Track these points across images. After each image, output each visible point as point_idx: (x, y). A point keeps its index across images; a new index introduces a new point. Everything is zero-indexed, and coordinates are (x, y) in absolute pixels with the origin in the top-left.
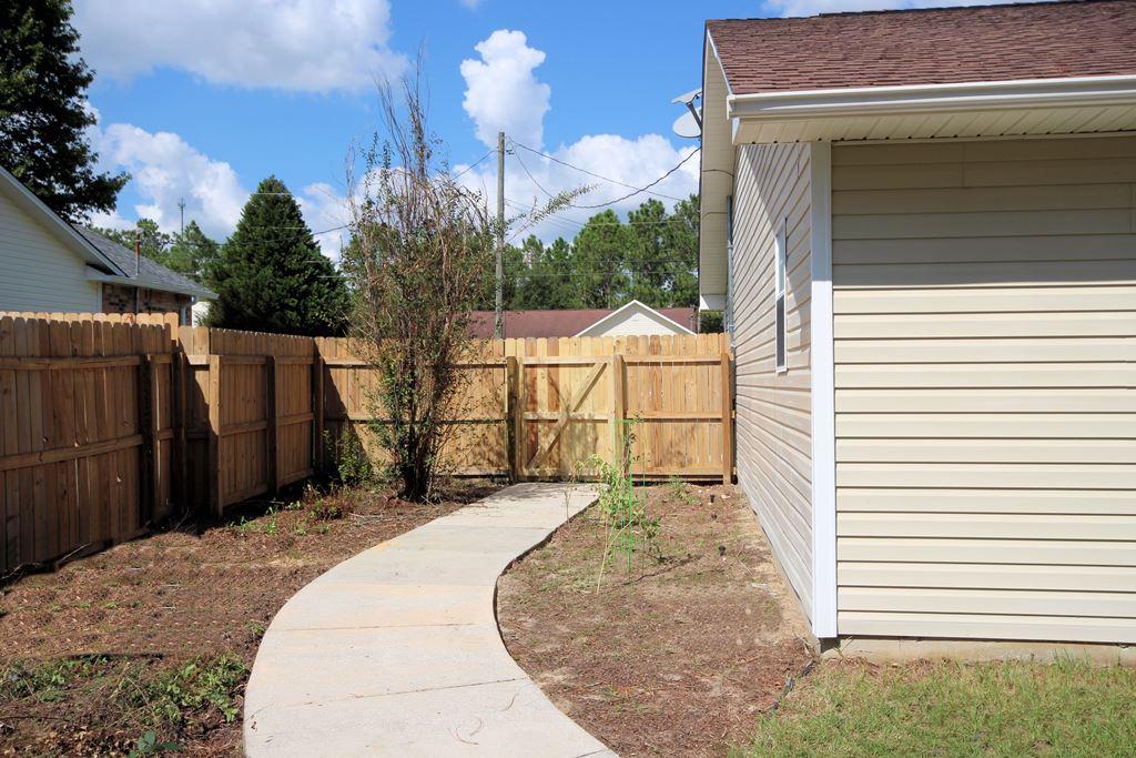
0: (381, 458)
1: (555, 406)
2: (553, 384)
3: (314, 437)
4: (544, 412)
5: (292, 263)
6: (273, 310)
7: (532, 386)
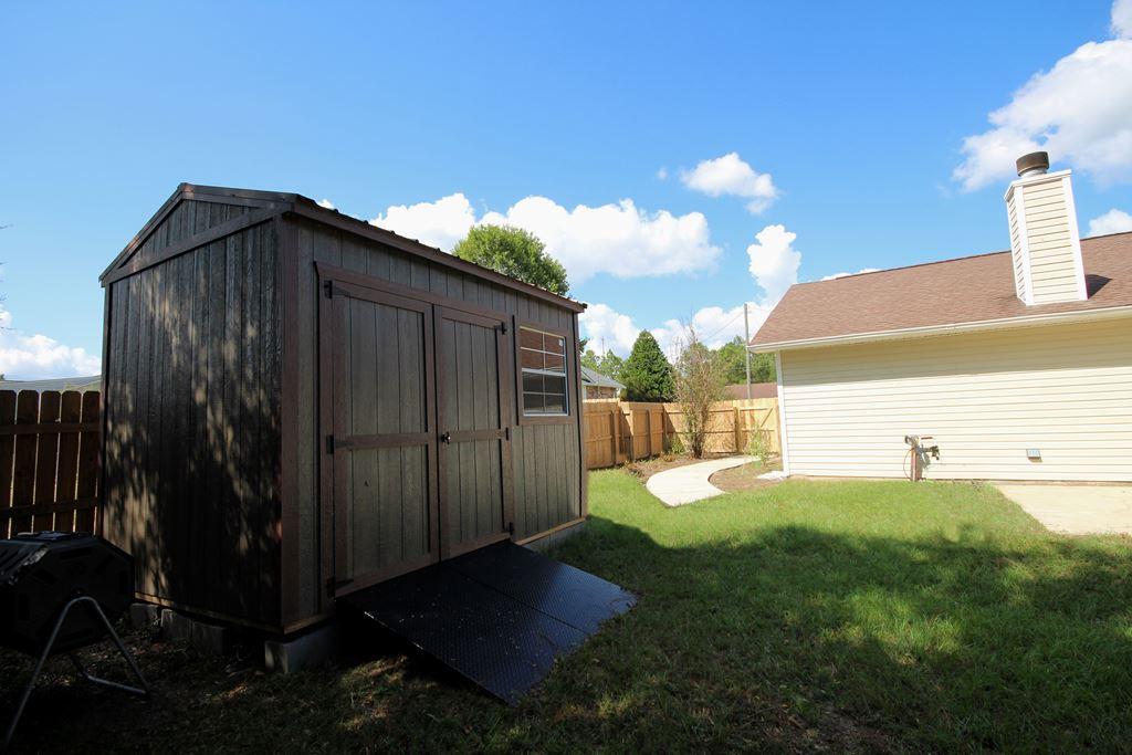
0: (686, 443)
1: (753, 425)
2: (752, 418)
3: (664, 438)
4: (749, 428)
5: (655, 368)
6: (647, 390)
7: (744, 418)
